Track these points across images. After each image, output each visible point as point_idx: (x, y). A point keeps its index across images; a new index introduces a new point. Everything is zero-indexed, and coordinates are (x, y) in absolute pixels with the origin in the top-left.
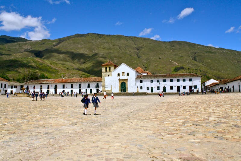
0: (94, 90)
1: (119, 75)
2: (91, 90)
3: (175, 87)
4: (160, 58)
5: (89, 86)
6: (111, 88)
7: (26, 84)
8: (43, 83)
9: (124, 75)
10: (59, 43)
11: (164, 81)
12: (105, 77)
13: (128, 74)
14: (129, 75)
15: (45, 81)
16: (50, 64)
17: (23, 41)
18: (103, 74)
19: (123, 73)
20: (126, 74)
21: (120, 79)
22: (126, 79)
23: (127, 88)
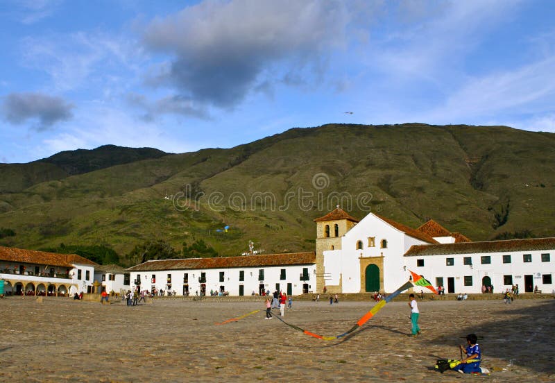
0: (295, 286)
1: (360, 245)
2: (290, 286)
3: (517, 277)
4: (543, 186)
5: (283, 276)
6: (341, 280)
7: (134, 270)
8: (174, 267)
9: (374, 246)
10: (245, 158)
11: (486, 260)
12: (325, 253)
13: (384, 244)
14: (388, 245)
15: (179, 264)
16: (220, 215)
17: (154, 157)
18: (319, 243)
19: (372, 239)
20: (378, 243)
21: (363, 256)
22: (380, 255)
23: (383, 281)
